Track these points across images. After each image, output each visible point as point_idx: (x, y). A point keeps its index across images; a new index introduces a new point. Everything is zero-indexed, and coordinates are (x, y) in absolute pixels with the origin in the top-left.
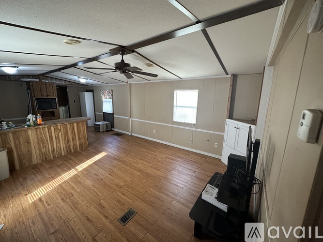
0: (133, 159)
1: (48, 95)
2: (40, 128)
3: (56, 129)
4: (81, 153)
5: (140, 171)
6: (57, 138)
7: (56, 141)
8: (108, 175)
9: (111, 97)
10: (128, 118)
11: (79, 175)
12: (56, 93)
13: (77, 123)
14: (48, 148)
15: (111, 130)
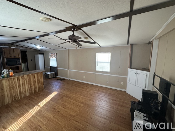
0: (76, 95)
1: (14, 57)
2: (11, 78)
3: (23, 79)
4: (40, 94)
5: (82, 103)
6: (24, 85)
7: (23, 87)
8: (62, 108)
9: (56, 57)
10: (67, 69)
11: (42, 110)
12: (20, 55)
13: (37, 74)
14: (17, 92)
15: (56, 77)
